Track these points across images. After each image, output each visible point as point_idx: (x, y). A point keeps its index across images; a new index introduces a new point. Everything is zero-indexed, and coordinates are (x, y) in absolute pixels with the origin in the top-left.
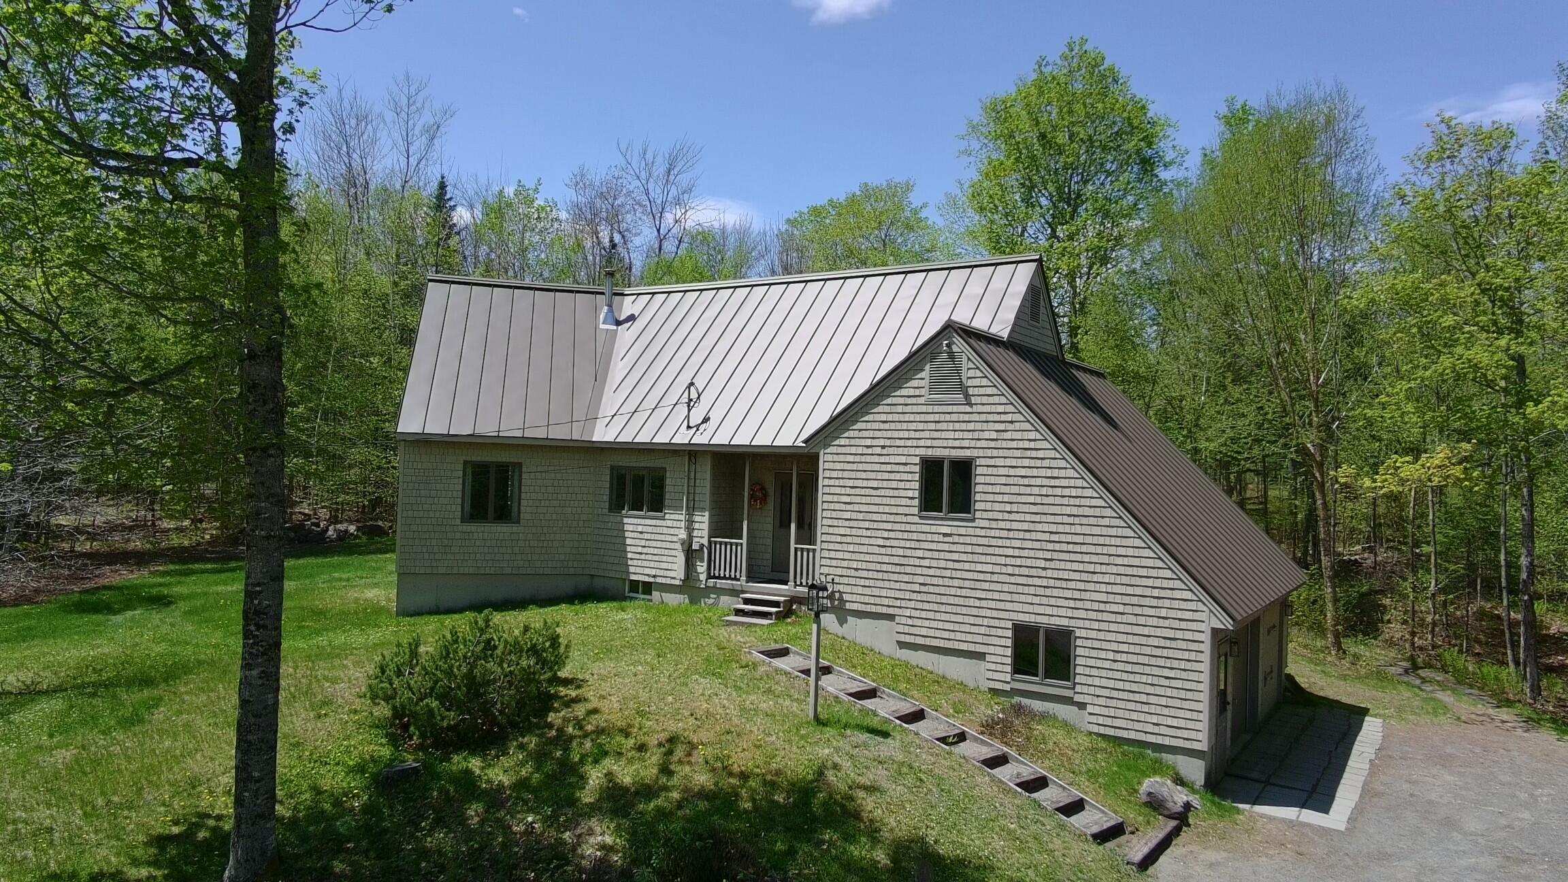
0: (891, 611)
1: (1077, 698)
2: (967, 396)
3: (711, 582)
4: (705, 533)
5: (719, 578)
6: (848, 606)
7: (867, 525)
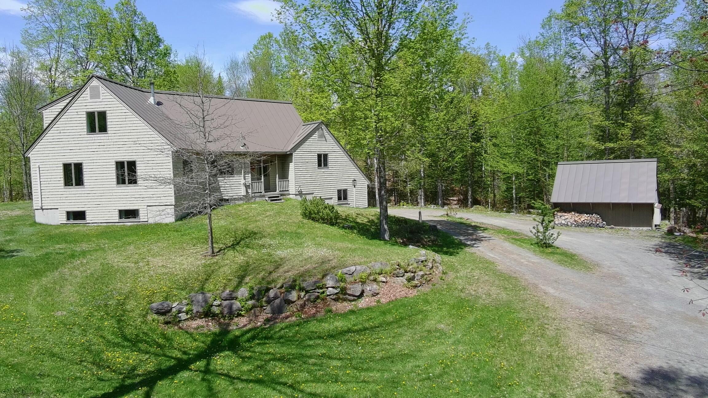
0: (313, 192)
1: (349, 203)
2: (326, 139)
3: (253, 195)
4: (250, 180)
5: (255, 193)
6: (303, 193)
7: (306, 171)
